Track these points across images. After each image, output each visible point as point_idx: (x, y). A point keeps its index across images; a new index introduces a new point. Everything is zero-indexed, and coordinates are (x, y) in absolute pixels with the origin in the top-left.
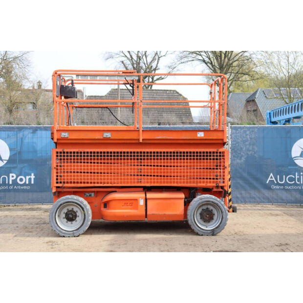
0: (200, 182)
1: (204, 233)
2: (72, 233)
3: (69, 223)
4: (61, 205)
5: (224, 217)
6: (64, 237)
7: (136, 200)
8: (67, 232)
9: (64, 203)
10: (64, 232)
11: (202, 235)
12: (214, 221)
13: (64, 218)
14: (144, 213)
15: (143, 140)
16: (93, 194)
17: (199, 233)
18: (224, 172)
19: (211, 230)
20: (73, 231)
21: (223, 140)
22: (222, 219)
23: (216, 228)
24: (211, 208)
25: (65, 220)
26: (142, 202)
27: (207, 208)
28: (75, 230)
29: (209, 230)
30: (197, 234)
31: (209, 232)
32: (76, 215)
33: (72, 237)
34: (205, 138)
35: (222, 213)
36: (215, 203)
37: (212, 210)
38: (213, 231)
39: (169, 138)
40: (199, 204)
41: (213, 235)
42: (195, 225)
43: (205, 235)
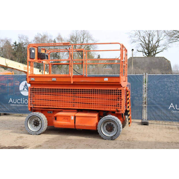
0: (107, 108)
1: (106, 138)
2: (35, 132)
3: (36, 127)
4: (30, 117)
5: (119, 129)
6: (31, 134)
7: (70, 117)
8: (33, 132)
9: (32, 116)
10: (31, 132)
11: (106, 139)
12: (114, 131)
13: (33, 124)
14: (74, 124)
15: (73, 82)
16: (52, 112)
17: (104, 138)
18: (121, 102)
19: (111, 137)
20: (36, 132)
21: (119, 82)
22: (117, 131)
23: (114, 136)
24: (112, 123)
25: (34, 125)
26: (73, 118)
27: (110, 124)
28: (37, 131)
29: (109, 137)
30: (103, 138)
31: (109, 138)
32: (39, 123)
33: (35, 135)
34: (108, 81)
35: (117, 127)
36: (113, 121)
37: (113, 125)
38: (112, 137)
39: (87, 81)
40: (104, 121)
41: (112, 140)
42: (101, 133)
43: (107, 140)
